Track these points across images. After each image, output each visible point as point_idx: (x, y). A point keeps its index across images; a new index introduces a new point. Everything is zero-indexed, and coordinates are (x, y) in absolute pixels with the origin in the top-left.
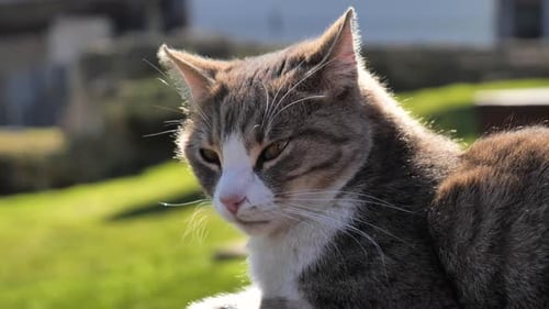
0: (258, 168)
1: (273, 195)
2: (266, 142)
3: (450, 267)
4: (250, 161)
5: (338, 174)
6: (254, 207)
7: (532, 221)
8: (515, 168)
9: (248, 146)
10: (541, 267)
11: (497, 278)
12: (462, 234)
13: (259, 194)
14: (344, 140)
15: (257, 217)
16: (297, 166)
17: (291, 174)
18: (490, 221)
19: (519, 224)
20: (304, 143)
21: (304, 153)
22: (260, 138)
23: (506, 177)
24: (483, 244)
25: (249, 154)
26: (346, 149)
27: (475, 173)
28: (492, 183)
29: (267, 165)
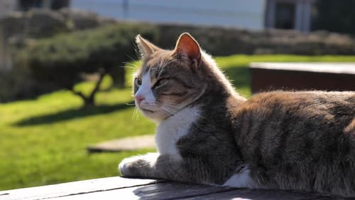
0: (153, 88)
2: (159, 77)
3: (239, 143)
4: (151, 84)
5: (184, 100)
7: (274, 128)
8: (269, 106)
9: (152, 78)
10: (277, 146)
11: (258, 150)
12: (244, 132)
13: (150, 98)
14: (190, 88)
15: (148, 108)
16: (166, 91)
17: (164, 93)
18: (256, 126)
20: (172, 82)
21: (171, 86)
22: (157, 75)
23: (264, 109)
24: (252, 135)
25: (152, 81)
26: (190, 91)
27: (252, 105)
28: (258, 110)
29: (157, 87)
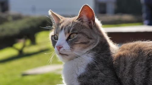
0: (67, 40)
1: (70, 47)
2: (70, 32)
3: (120, 77)
4: (66, 38)
5: (88, 47)
6: (64, 50)
11: (132, 81)
12: (121, 69)
13: (66, 46)
14: (91, 39)
15: (65, 53)
16: (77, 41)
17: (75, 43)
18: (129, 65)
19: (137, 66)
20: (80, 35)
21: (80, 38)
24: (127, 71)
26: (91, 41)
29: (70, 40)
